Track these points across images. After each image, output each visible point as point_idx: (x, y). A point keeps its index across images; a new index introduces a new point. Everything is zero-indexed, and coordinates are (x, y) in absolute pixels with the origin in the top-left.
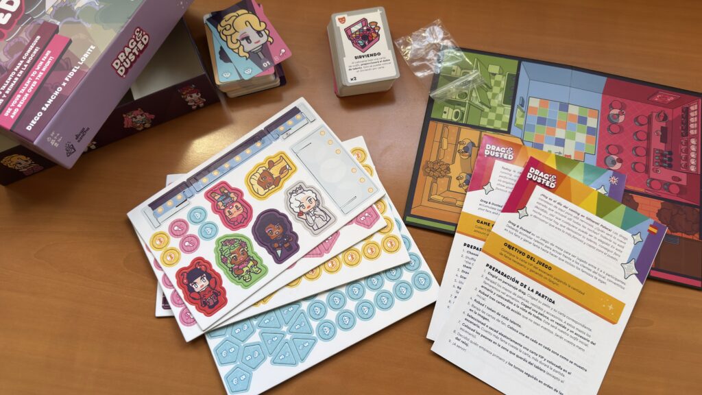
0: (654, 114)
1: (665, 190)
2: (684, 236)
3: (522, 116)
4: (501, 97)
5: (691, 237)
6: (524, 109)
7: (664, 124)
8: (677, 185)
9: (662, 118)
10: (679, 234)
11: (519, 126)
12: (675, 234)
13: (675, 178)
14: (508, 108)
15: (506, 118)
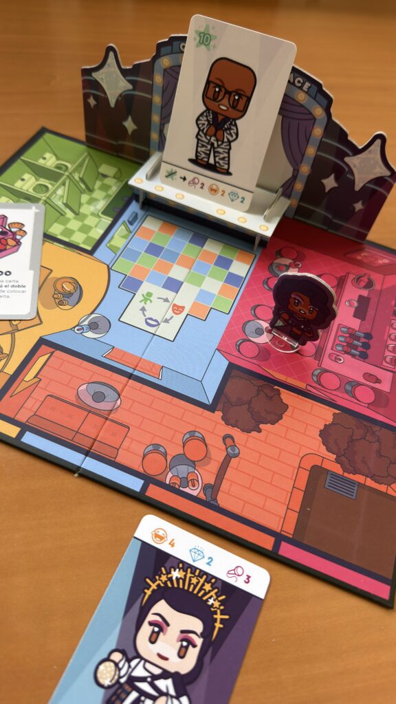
0: (351, 277)
1: (347, 392)
2: (370, 483)
3: (124, 237)
4: (101, 205)
5: (383, 488)
6: (131, 228)
7: (365, 293)
8: (372, 388)
9: (363, 284)
10: (359, 478)
11: (113, 249)
12: (351, 476)
13: (368, 376)
14: (107, 221)
15: (97, 233)
